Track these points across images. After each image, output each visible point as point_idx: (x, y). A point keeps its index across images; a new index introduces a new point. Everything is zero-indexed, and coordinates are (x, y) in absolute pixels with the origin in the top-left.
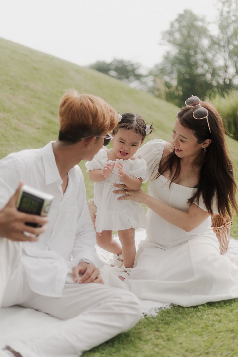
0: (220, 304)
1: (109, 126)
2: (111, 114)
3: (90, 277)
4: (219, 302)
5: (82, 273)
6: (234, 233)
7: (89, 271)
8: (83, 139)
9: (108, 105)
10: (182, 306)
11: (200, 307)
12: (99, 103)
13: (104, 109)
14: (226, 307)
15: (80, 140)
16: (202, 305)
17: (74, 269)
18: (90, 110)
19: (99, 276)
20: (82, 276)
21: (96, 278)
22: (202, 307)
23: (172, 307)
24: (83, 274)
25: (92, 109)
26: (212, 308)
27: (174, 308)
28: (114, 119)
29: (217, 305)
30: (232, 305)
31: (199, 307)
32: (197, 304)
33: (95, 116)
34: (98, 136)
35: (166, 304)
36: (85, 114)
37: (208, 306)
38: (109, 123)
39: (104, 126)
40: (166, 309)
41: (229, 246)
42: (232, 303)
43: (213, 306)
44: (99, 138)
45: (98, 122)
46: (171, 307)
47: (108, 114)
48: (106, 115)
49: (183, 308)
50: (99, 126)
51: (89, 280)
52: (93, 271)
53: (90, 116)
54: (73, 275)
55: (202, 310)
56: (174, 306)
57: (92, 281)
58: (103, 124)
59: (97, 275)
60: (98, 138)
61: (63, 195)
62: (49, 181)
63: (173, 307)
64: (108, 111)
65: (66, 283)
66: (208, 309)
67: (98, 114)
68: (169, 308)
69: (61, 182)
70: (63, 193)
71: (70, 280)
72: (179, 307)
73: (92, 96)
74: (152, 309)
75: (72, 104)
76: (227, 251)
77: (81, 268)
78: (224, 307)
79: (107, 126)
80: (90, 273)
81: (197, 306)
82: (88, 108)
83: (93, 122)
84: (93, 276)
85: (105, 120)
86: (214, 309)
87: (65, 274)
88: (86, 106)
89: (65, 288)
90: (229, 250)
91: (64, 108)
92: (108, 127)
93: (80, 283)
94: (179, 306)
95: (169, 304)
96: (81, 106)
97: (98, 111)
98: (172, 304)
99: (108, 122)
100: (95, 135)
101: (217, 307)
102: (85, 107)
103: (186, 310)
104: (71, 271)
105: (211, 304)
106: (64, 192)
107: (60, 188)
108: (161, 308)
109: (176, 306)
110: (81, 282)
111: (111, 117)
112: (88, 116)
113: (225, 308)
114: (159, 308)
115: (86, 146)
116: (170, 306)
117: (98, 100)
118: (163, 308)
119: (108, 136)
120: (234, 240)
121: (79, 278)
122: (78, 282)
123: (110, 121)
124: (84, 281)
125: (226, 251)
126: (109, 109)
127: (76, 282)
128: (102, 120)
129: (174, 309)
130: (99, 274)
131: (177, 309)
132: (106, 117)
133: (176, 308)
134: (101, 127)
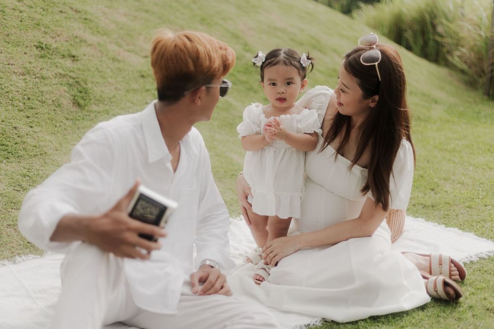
0: (387, 318)
1: (221, 69)
2: (221, 52)
3: (213, 286)
4: (386, 316)
5: (202, 281)
6: (412, 207)
7: (212, 278)
8: (188, 94)
9: (215, 40)
10: (337, 321)
11: (361, 323)
12: (200, 40)
13: (209, 47)
14: (394, 323)
15: (184, 96)
16: (363, 320)
17: (192, 276)
18: (188, 52)
19: (226, 285)
20: (203, 284)
21: (222, 287)
22: (363, 324)
23: (323, 324)
24: (205, 282)
25: (191, 49)
26: (377, 324)
27: (326, 324)
28: (226, 58)
29: (383, 320)
30: (403, 319)
31: (359, 323)
32: (357, 319)
33: (196, 58)
34: (209, 86)
35: (316, 319)
36: (181, 59)
37: (371, 322)
38: (219, 65)
39: (212, 70)
40: (315, 326)
41: (405, 228)
42: (403, 317)
43: (378, 322)
44: (210, 87)
45: (201, 66)
46: (321, 323)
47: (217, 51)
48: (214, 55)
49: (338, 324)
50: (205, 71)
51: (211, 291)
52: (218, 278)
53: (190, 61)
54: (191, 284)
55: (363, 327)
56: (326, 321)
57: (216, 292)
58: (210, 67)
59: (223, 284)
60: (208, 88)
61: (173, 175)
62: (152, 159)
63: (324, 322)
64: (215, 48)
65: (182, 294)
66: (371, 326)
67: (201, 55)
68: (319, 324)
69: (170, 157)
70: (173, 172)
71: (187, 290)
72: (333, 323)
73: (188, 32)
74: (296, 326)
75: (164, 48)
76: (402, 235)
77: (201, 274)
78: (392, 323)
79: (217, 70)
80: (214, 281)
81: (356, 322)
82: (185, 50)
83: (195, 66)
84: (218, 285)
85: (212, 61)
86: (378, 326)
87: (181, 282)
88: (183, 48)
89: (181, 301)
90: (405, 234)
91: (155, 56)
92: (219, 70)
93: (200, 295)
94: (333, 321)
95: (320, 319)
96: (175, 49)
97: (200, 51)
98: (324, 319)
99: (217, 63)
100: (203, 84)
101: (383, 323)
102: (181, 50)
103: (342, 327)
104: (188, 278)
105: (374, 319)
106: (175, 170)
107: (169, 166)
108: (309, 325)
109: (328, 322)
110: (202, 293)
111: (222, 56)
112: (186, 60)
113: (394, 325)
114: (305, 326)
115: (193, 101)
116: (320, 321)
117: (199, 36)
118: (312, 324)
119: (224, 82)
120: (412, 218)
121: (199, 288)
122: (198, 293)
123: (221, 62)
124: (205, 292)
125: (400, 236)
126: (217, 45)
127: (196, 293)
128: (207, 63)
129: (326, 326)
130: (225, 281)
131: (330, 326)
132: (214, 57)
133: (328, 324)
134: (208, 72)
